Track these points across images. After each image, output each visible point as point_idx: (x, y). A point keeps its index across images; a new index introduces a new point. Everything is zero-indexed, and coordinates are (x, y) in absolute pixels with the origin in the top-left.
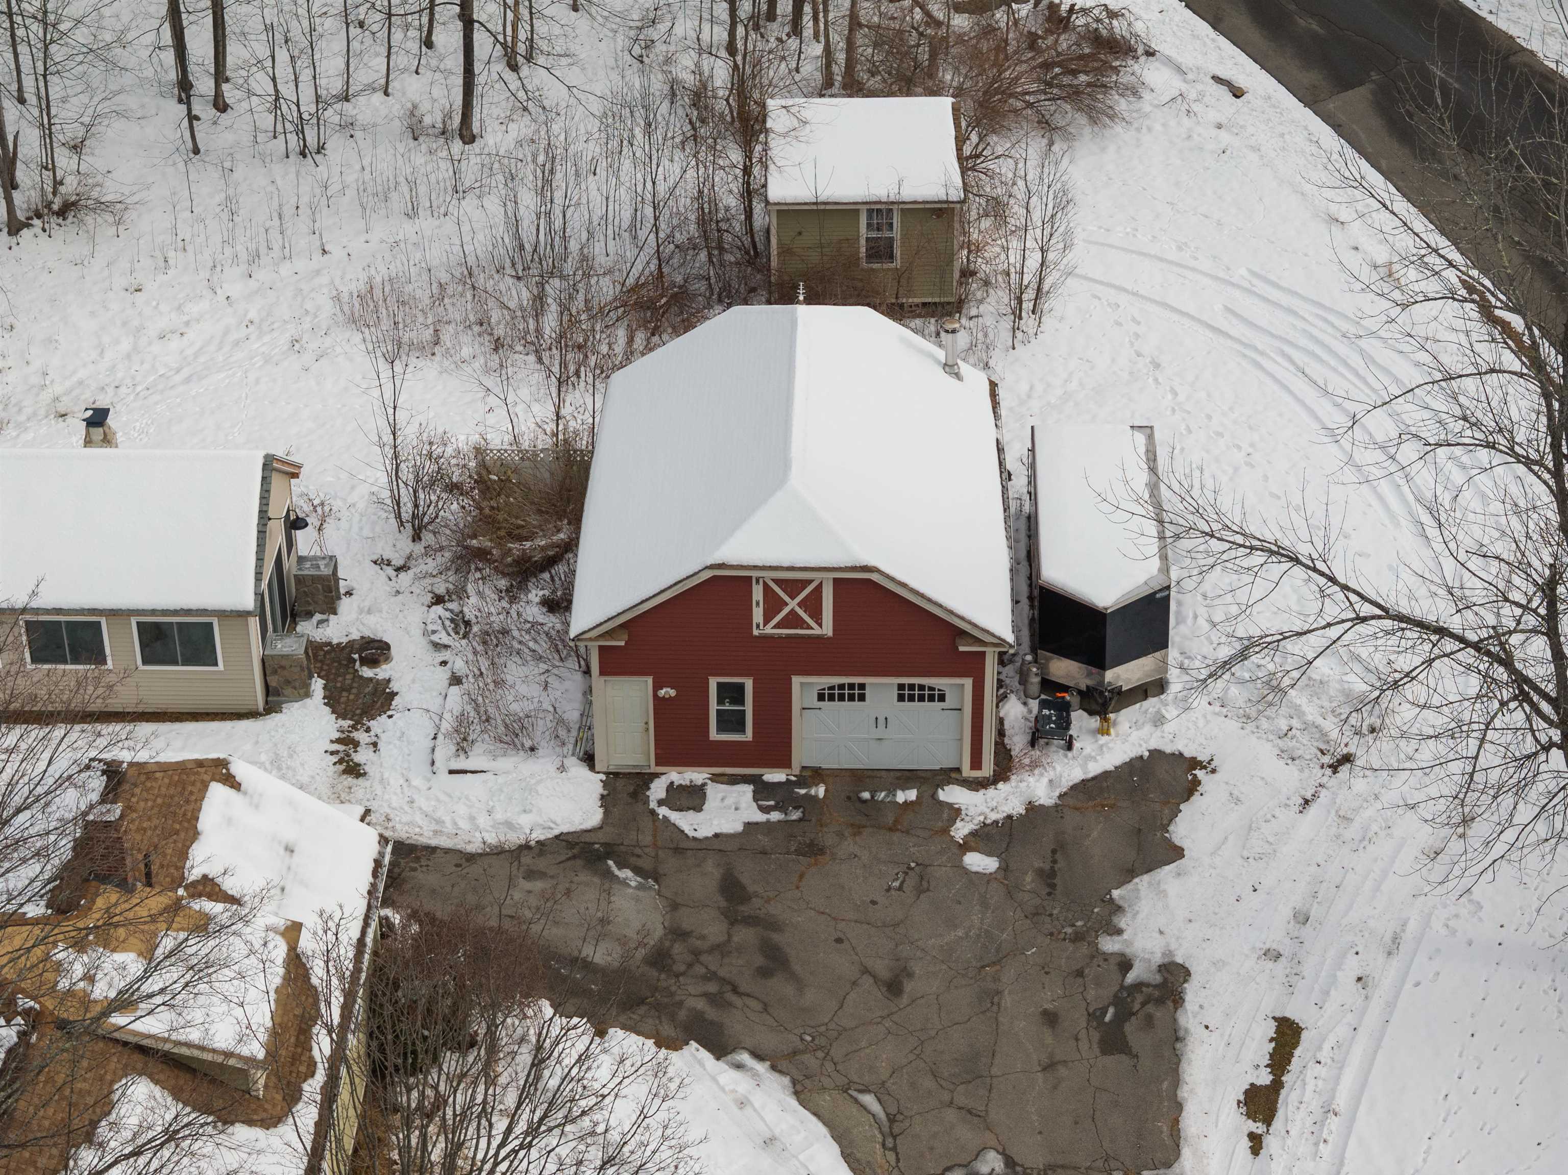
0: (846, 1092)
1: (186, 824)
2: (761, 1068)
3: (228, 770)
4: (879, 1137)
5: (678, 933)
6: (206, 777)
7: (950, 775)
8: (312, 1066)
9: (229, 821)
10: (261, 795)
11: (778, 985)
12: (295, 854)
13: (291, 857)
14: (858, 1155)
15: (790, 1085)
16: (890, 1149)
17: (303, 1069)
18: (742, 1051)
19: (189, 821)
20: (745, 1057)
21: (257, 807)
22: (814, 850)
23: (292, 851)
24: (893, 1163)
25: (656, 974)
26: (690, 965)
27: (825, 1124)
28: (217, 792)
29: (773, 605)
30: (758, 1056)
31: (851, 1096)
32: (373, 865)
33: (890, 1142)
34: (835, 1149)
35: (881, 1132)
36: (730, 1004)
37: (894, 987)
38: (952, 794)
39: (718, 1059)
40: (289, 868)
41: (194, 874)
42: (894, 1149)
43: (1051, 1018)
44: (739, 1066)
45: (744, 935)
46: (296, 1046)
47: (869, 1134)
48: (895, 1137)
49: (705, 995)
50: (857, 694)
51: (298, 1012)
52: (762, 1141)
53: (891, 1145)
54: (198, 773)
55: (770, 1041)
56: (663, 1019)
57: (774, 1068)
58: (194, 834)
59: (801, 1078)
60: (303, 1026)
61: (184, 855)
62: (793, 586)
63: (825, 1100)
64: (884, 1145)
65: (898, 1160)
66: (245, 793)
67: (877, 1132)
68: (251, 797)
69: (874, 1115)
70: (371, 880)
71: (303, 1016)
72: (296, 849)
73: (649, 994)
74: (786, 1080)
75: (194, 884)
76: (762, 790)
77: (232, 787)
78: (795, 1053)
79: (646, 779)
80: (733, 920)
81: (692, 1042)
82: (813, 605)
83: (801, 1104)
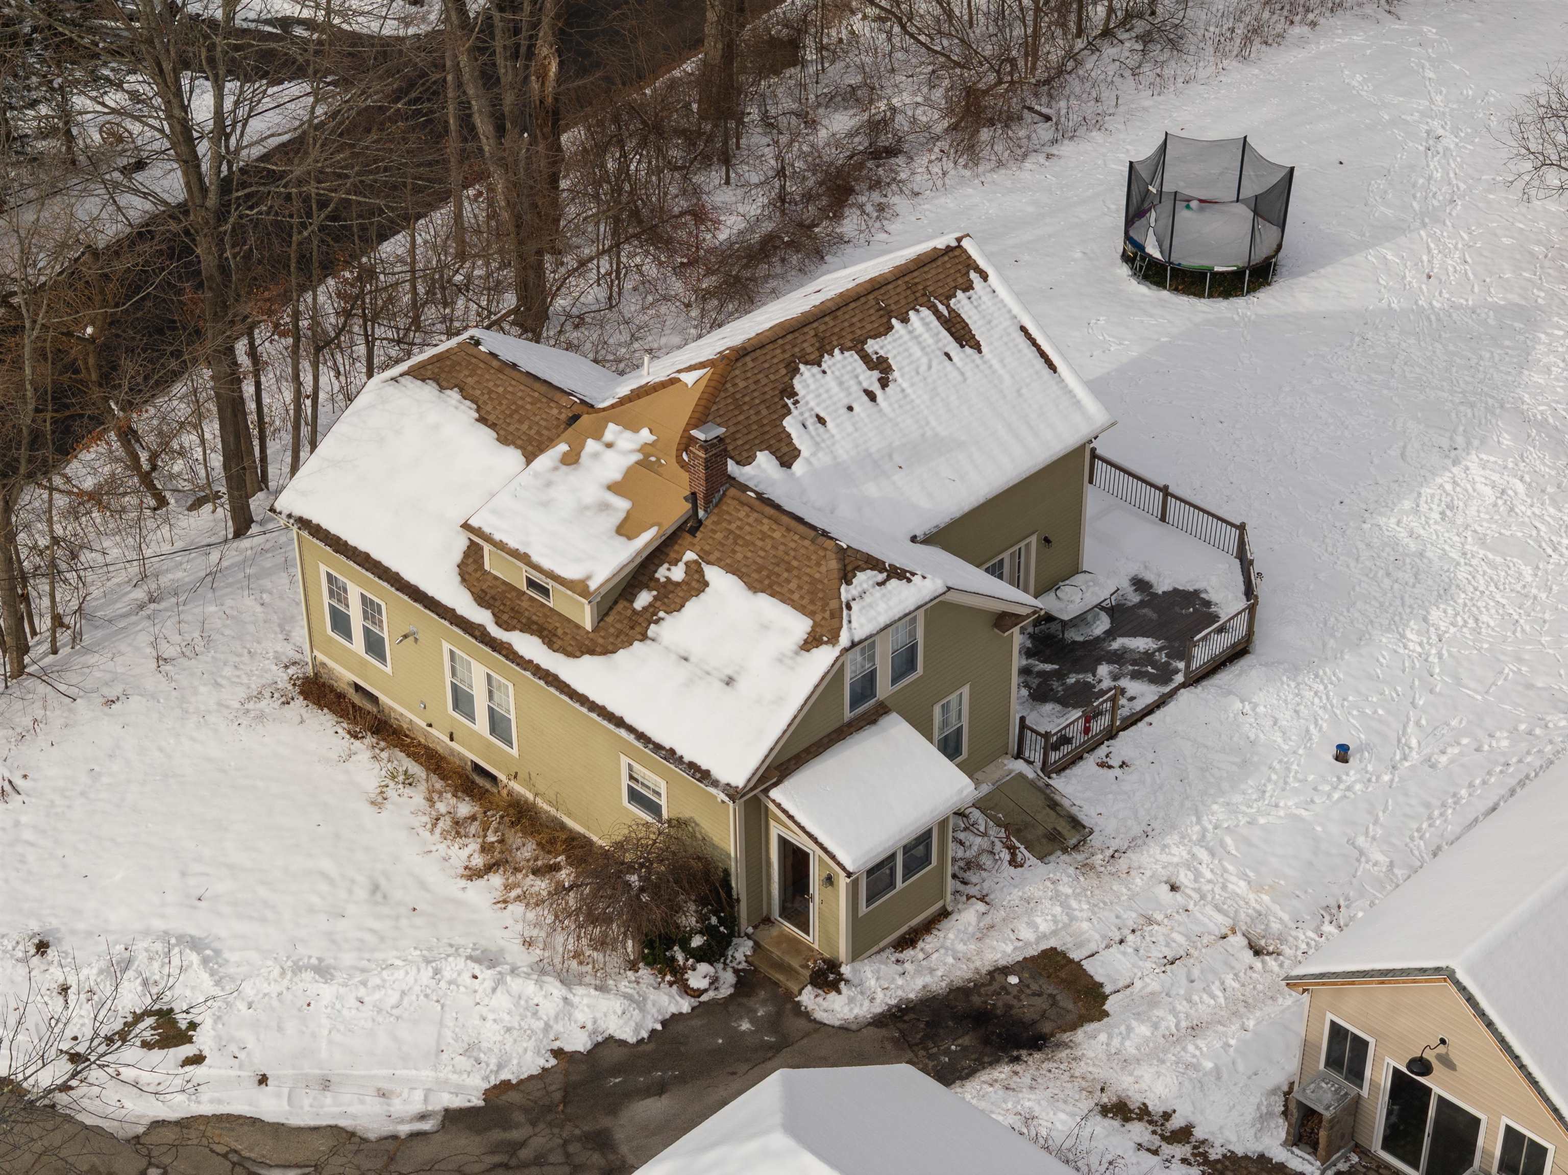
0: (315, 1166)
1: (766, 582)
2: (404, 1129)
3: (826, 643)
4: (246, 1154)
6: (818, 617)
8: (508, 628)
9: (765, 627)
10: (792, 668)
12: (723, 685)
13: (722, 680)
14: (246, 1128)
15: (365, 1136)
16: (227, 1153)
17: (505, 617)
18: (435, 1129)
19: (770, 586)
20: (426, 1126)
21: (780, 661)
23: (728, 684)
24: (215, 1147)
25: (586, 1128)
26: (568, 1155)
27: (300, 1129)
28: (800, 626)
30: (415, 1136)
31: (307, 1166)
32: (704, 767)
33: (235, 1158)
34: (269, 1118)
35: (249, 1159)
36: (492, 1153)
39: (447, 1110)
40: (708, 673)
41: (712, 573)
42: (225, 1156)
44: (423, 1117)
46: (529, 619)
47: (257, 1149)
48: (234, 1164)
49: (523, 1144)
51: (560, 632)
52: (332, 1080)
53: (230, 1156)
54: (824, 610)
55: (423, 1152)
56: (532, 1104)
57: (395, 1137)
58: (754, 587)
59: (362, 1147)
60: (545, 633)
61: (732, 569)
63: (322, 1145)
64: (236, 1152)
65: (212, 1151)
66: (796, 653)
67: (252, 1155)
68: (791, 658)
69: (271, 1166)
70: (687, 759)
71: (555, 635)
72: (728, 689)
73: (569, 1110)
74: (372, 1136)
75: (701, 572)
77: (806, 642)
78: (392, 1159)
81: (481, 1103)
83: (336, 1127)
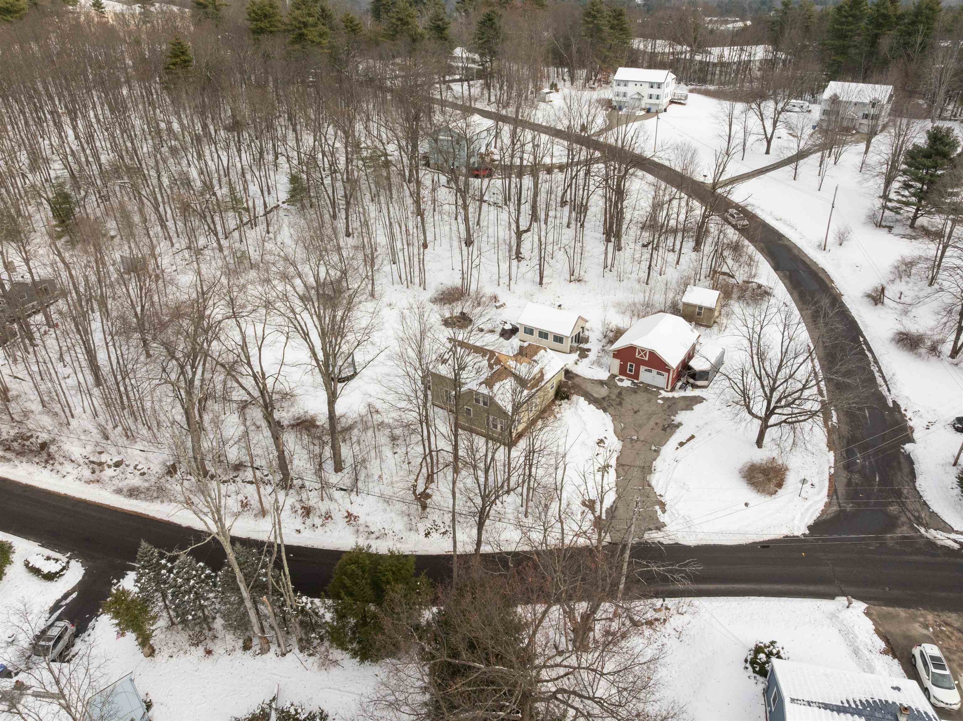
0: (620, 423)
5: (608, 396)
6: (542, 349)
7: (663, 389)
8: (538, 386)
9: (543, 355)
11: (619, 407)
16: (621, 431)
17: (536, 386)
18: (608, 413)
21: (548, 355)
22: (635, 392)
23: (550, 362)
25: (602, 400)
26: (608, 401)
28: (543, 351)
29: (639, 353)
30: (610, 414)
36: (610, 407)
37: (636, 412)
38: (661, 391)
43: (657, 424)
45: (618, 399)
49: (608, 405)
50: (650, 371)
52: (603, 424)
56: (600, 406)
57: (611, 416)
59: (614, 419)
62: (643, 351)
68: (547, 353)
73: (599, 403)
74: (612, 418)
76: (633, 382)
78: (616, 416)
79: (616, 376)
80: (617, 397)
82: (645, 354)
83: (612, 422)
